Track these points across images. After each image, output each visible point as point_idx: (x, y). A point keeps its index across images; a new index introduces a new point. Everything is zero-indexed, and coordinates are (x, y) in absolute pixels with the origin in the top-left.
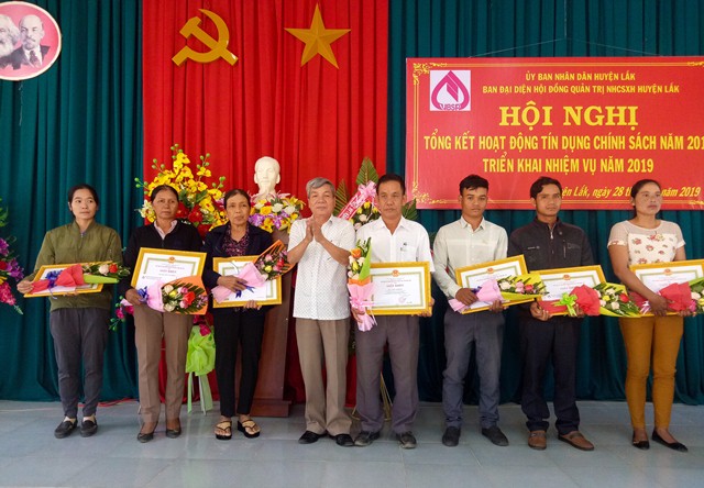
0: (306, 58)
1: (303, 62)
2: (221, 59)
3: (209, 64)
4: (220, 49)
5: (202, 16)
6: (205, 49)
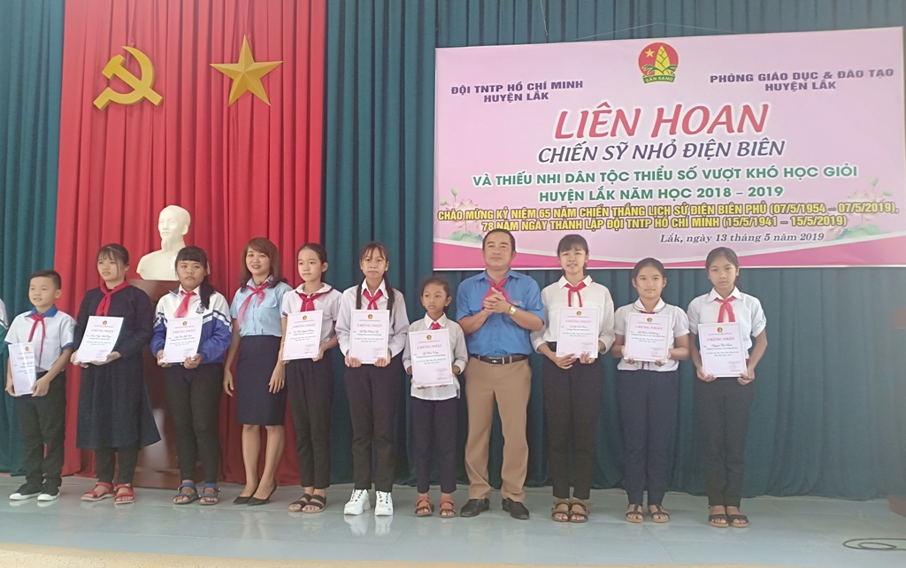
0: (233, 95)
1: (232, 100)
2: (144, 99)
3: (131, 106)
4: (143, 89)
5: (126, 53)
6: (127, 89)
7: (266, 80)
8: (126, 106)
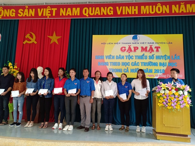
1: (51, 43)
2: (33, 43)
4: (33, 41)
5: (30, 34)
6: (30, 40)
8: (30, 44)
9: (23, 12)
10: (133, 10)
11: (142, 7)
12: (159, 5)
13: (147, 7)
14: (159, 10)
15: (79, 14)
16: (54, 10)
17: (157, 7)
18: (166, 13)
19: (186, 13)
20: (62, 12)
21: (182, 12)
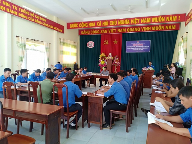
0: (115, 43)
4: (107, 43)
6: (106, 43)
7: (117, 42)
9: (103, 31)
10: (149, 29)
11: (153, 27)
12: (160, 26)
13: (155, 27)
14: (160, 29)
15: (125, 31)
16: (115, 30)
17: (159, 27)
18: (163, 30)
19: (172, 29)
20: (119, 30)
21: (170, 29)
